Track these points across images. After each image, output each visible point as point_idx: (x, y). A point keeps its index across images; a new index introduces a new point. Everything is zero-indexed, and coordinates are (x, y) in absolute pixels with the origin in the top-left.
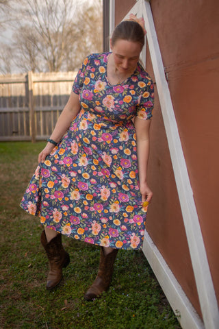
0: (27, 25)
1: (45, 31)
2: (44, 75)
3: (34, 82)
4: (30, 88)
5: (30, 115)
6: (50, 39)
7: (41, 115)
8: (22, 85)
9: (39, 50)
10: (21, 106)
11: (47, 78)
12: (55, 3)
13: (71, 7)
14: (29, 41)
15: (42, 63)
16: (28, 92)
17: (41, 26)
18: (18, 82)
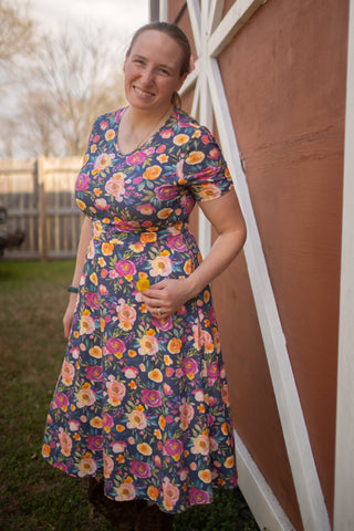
0: (38, 90)
1: (65, 98)
2: (63, 162)
3: (47, 172)
4: (40, 181)
5: (40, 221)
6: (71, 109)
7: (57, 220)
8: (28, 177)
9: (56, 125)
10: (26, 206)
11: (66, 166)
12: (80, 59)
13: (103, 64)
14: (42, 112)
15: (60, 144)
16: (38, 186)
17: (58, 91)
18: (22, 171)
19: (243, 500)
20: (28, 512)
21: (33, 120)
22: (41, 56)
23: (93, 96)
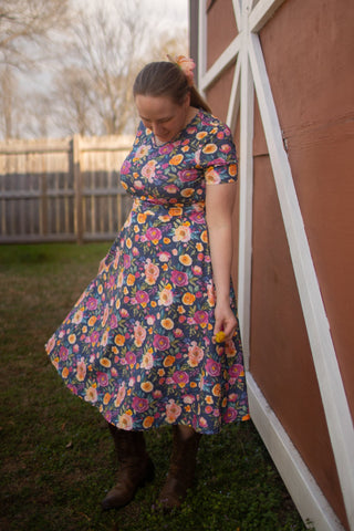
0: (74, 66)
1: (102, 74)
2: (99, 141)
3: (83, 151)
4: (76, 160)
5: (76, 201)
6: (108, 86)
7: (93, 201)
8: (64, 156)
9: (91, 102)
10: (61, 187)
11: (103, 145)
12: (117, 34)
13: (141, 40)
14: (77, 89)
15: (96, 122)
16: (73, 165)
17: (95, 67)
18: (57, 150)
19: (284, 490)
20: (63, 502)
21: (68, 97)
22: (77, 32)
23: (130, 72)
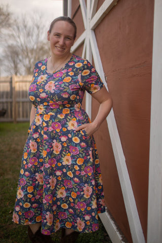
0: (12, 44)
1: (25, 48)
2: (23, 77)
3: (16, 82)
4: (13, 86)
5: (13, 104)
6: (27, 53)
7: (21, 104)
8: (8, 84)
10: (7, 98)
11: (25, 79)
14: (14, 54)
15: (22, 70)
16: (12, 88)
17: (22, 45)
18: (5, 82)
20: (8, 237)
21: (10, 58)
22: (14, 29)
23: (37, 47)
